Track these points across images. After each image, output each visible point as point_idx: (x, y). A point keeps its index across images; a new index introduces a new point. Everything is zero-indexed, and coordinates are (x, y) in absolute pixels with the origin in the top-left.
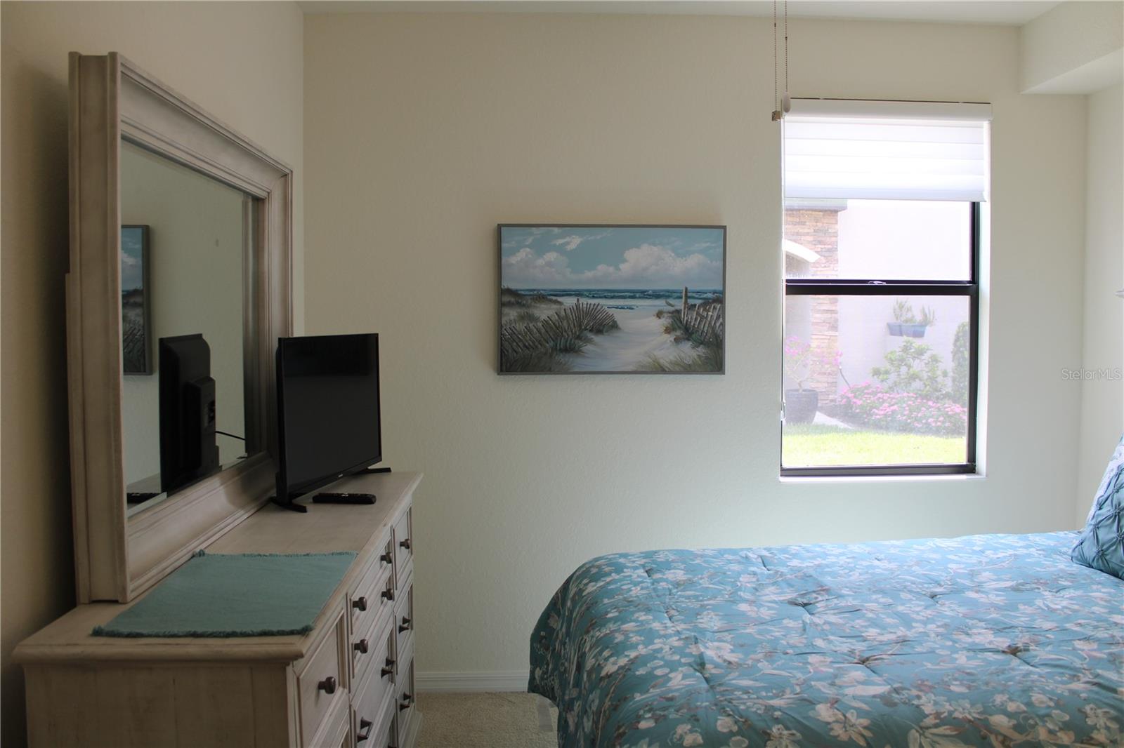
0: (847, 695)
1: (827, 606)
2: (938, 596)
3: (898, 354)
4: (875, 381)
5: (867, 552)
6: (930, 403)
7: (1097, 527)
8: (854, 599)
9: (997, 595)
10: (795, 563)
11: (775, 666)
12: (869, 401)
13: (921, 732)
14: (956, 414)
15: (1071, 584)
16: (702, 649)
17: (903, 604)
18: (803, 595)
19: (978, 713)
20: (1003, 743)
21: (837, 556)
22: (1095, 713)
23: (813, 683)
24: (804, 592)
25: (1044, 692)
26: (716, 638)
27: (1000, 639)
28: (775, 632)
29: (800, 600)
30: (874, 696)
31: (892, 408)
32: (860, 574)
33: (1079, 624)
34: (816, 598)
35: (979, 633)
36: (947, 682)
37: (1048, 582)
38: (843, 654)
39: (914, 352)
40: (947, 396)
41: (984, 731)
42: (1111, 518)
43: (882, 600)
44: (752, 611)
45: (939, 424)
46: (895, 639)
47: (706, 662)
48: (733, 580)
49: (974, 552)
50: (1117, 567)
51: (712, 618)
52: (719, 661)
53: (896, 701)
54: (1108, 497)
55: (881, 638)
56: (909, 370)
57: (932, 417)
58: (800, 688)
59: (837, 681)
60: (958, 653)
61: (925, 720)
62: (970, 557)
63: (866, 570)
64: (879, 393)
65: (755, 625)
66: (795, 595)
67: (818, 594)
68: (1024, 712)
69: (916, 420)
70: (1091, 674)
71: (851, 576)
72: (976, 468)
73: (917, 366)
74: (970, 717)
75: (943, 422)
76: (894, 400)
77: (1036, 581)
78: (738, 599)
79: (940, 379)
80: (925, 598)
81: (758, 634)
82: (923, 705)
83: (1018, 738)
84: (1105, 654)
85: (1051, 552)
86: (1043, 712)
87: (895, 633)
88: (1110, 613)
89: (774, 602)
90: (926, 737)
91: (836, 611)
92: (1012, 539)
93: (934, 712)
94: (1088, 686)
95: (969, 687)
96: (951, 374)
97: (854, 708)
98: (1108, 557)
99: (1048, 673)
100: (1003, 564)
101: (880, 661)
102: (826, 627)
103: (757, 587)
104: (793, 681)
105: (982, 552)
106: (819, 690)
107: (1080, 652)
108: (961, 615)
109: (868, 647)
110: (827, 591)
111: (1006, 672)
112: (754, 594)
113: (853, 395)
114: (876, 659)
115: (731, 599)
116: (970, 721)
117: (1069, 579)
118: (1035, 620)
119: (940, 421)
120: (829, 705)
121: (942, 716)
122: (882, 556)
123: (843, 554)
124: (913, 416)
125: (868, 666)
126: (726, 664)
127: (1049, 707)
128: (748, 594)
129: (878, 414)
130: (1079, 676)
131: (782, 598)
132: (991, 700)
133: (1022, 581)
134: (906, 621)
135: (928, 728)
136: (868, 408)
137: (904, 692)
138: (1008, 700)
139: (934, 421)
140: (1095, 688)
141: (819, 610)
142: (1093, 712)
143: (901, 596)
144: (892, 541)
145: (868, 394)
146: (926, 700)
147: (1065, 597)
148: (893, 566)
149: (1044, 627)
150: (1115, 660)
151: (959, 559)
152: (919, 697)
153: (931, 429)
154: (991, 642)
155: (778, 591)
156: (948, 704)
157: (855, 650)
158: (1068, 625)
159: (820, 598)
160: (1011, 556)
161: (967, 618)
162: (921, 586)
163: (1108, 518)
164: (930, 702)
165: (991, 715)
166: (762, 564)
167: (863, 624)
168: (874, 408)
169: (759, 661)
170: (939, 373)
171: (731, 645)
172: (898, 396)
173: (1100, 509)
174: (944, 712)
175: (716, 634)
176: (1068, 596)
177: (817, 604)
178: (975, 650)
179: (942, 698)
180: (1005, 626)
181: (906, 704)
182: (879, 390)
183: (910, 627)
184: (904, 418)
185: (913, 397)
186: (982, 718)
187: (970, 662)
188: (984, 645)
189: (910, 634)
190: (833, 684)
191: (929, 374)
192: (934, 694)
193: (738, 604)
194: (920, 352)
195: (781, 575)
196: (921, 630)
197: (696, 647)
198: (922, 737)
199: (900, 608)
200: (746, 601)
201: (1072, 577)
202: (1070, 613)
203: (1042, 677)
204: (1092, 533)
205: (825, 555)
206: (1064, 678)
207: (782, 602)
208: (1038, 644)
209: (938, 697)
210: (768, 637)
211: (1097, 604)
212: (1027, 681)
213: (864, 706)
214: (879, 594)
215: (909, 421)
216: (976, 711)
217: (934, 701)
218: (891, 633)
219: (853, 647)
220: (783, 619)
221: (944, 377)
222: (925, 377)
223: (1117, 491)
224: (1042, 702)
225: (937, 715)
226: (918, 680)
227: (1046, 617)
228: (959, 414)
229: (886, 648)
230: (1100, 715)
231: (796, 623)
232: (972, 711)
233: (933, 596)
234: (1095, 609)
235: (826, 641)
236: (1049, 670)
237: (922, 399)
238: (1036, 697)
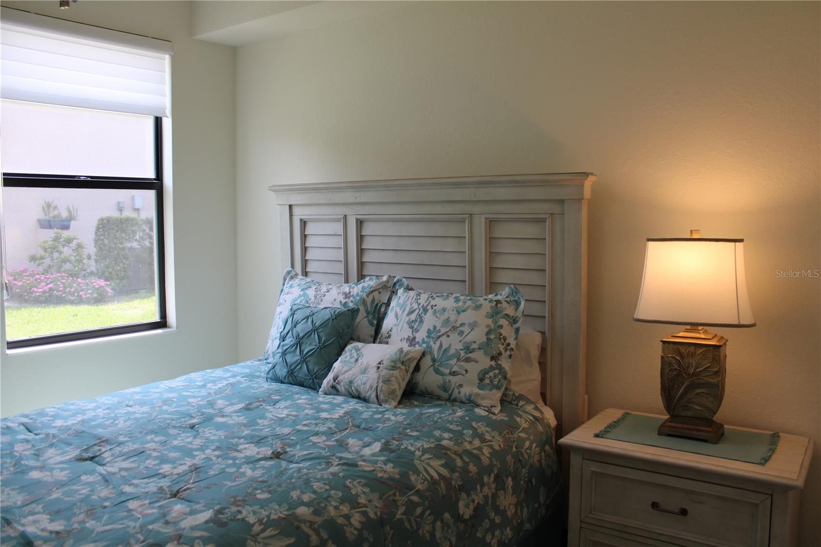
0: (185, 529)
1: (113, 455)
2: (196, 426)
3: (50, 243)
4: (32, 267)
5: (116, 402)
6: (79, 280)
7: (284, 354)
8: (133, 444)
9: (238, 416)
10: (59, 423)
11: (103, 522)
12: (28, 282)
13: (254, 539)
14: (101, 287)
15: (280, 397)
16: (22, 529)
17: (176, 439)
18: (86, 450)
19: (286, 510)
20: (310, 527)
21: (95, 409)
22: (353, 485)
23: (150, 527)
24: (86, 447)
25: (318, 480)
26: (26, 512)
27: (263, 449)
28: (80, 490)
29: (86, 455)
30: (207, 522)
31: (48, 286)
32: (125, 421)
33: (305, 424)
34: (100, 450)
35: (245, 448)
36: (251, 493)
37: (265, 399)
38: (154, 493)
39: (63, 241)
40: (92, 273)
41: (296, 523)
42: (294, 346)
43: (157, 439)
44: (46, 476)
45: (88, 295)
46: (188, 469)
47: (33, 540)
48: (8, 452)
49: (200, 387)
50: (303, 380)
51: (9, 494)
52: (45, 534)
53: (225, 520)
54: (289, 331)
55: (175, 471)
56: (60, 255)
57: (82, 291)
58: (142, 535)
59: (168, 518)
60: (242, 468)
61: (253, 529)
62: (199, 391)
63: (127, 417)
64: (36, 274)
65: (57, 489)
66: (77, 452)
67: (100, 446)
68: (315, 499)
69: (69, 294)
70: (336, 458)
71: (117, 424)
72: (168, 323)
73: (67, 251)
74: (282, 516)
75: (91, 294)
76: (50, 280)
77: (256, 400)
78: (25, 468)
79: (85, 261)
80: (186, 430)
81: (65, 497)
82: (246, 517)
83: (318, 520)
84: (333, 441)
85: (251, 377)
86: (325, 495)
87: (185, 464)
88: (318, 412)
89: (61, 462)
90: (259, 543)
91: (123, 458)
92: (218, 372)
93: (257, 520)
94: (339, 467)
95: (270, 492)
96: (94, 257)
97: (199, 538)
98: (295, 374)
99: (310, 465)
100: (226, 392)
101: (189, 491)
102: (124, 473)
103: (37, 453)
104: (131, 531)
105: (204, 386)
106: (159, 532)
107: (318, 444)
108: (223, 437)
109: (172, 482)
110: (107, 441)
111: (284, 473)
112: (38, 460)
113: (13, 278)
114: (185, 490)
115: (18, 470)
116: (283, 518)
117: (277, 394)
118: (275, 429)
119: (89, 294)
120: (175, 542)
121: (264, 521)
122: (131, 403)
123: (97, 407)
124: (67, 291)
125: (181, 497)
126: (54, 535)
127: (327, 490)
128: (32, 461)
129: (38, 291)
130: (331, 462)
131: (68, 457)
132: (290, 497)
133: (248, 402)
134: (187, 452)
135: (258, 534)
136: (28, 288)
137: (227, 511)
138: (301, 494)
139: (84, 294)
140: (345, 468)
141: (107, 460)
142: (352, 484)
143: (170, 432)
144: (130, 389)
145: (27, 276)
146: (246, 512)
147: (281, 407)
148: (146, 409)
149: (285, 432)
150: (342, 444)
151: (192, 394)
152: (240, 512)
153: (82, 300)
154: (258, 453)
155: (60, 452)
156: (263, 510)
157: (162, 487)
158: (298, 427)
159: (103, 450)
160: (227, 385)
161: (229, 438)
162: (179, 421)
163: (292, 346)
164: (250, 513)
165: (296, 509)
166: (26, 431)
167: (154, 463)
168: (34, 287)
169: (84, 522)
170: (85, 256)
171: (47, 515)
172: (52, 276)
173: (284, 341)
174: (264, 518)
175: (23, 509)
176: (283, 407)
177: (103, 455)
178: (252, 461)
179: (256, 507)
180: (261, 438)
181: (234, 520)
182: (36, 273)
183: (194, 457)
184: (60, 293)
185: (65, 276)
186: (289, 513)
187: (255, 472)
188: (254, 456)
189: (197, 461)
190: (167, 523)
191: (77, 258)
192: (250, 506)
193: (28, 473)
194: (69, 241)
195: (54, 436)
196: (203, 456)
197: (11, 528)
198: (256, 543)
199: (175, 443)
200: (35, 468)
201: (277, 392)
202: (294, 418)
203: (309, 470)
204: (281, 358)
205: (83, 412)
206: (323, 466)
207: (69, 461)
208: (290, 446)
209: (253, 507)
210: (78, 496)
211: (306, 408)
212: (302, 475)
213: (204, 534)
214: (151, 434)
215: (64, 295)
216: (285, 509)
217: (252, 511)
218: (181, 464)
219: (159, 485)
220: (80, 476)
221: (88, 259)
222: (74, 260)
223: (295, 327)
224: (321, 488)
225: (260, 521)
226: (230, 498)
227: (280, 424)
228: (103, 287)
229: (187, 478)
230: (357, 485)
231: (93, 477)
232: (282, 510)
233: (192, 427)
234: (306, 411)
235: (132, 486)
236: (310, 463)
237: (73, 278)
238: (316, 485)
